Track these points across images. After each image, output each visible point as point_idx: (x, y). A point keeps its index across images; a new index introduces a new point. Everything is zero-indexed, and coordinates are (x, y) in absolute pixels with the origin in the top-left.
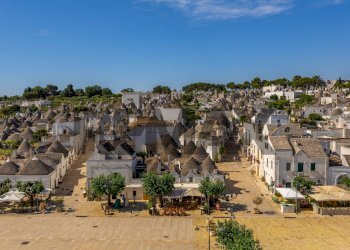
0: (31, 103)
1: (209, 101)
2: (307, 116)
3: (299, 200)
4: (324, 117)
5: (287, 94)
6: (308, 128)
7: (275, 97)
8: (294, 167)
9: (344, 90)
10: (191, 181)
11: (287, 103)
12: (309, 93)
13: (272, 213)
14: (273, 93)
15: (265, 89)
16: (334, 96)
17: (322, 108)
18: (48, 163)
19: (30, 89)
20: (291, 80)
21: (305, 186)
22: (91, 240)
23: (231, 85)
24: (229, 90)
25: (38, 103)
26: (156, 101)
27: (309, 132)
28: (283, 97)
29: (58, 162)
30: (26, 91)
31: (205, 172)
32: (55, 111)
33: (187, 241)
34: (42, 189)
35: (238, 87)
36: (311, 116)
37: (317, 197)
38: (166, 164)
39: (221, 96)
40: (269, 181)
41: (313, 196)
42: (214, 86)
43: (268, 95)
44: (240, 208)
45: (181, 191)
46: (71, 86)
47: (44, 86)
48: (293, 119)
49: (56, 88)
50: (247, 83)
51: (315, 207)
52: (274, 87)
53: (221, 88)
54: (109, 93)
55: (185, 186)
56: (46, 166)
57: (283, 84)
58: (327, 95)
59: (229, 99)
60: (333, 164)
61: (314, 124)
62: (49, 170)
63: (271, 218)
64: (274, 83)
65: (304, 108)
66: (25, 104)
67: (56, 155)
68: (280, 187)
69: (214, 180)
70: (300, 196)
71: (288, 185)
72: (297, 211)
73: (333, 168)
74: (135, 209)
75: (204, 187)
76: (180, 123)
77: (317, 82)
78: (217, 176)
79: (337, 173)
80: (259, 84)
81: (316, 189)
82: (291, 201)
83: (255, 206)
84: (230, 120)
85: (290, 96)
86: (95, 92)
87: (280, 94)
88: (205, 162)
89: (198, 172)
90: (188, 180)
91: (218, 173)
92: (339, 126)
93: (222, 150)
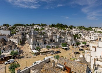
1: (20, 28)
3: (37, 53)
4: (46, 33)
7: (36, 28)
8: (37, 45)
10: (8, 52)
11: (39, 30)
12: (44, 27)
13: (31, 57)
14: (36, 27)
15: (35, 26)
17: (45, 31)
20: (41, 24)
21: (38, 49)
23: (27, 25)
24: (26, 26)
26: (3, 28)
27: (42, 36)
28: (38, 28)
31: (13, 49)
35: (28, 25)
37: (41, 51)
39: (23, 27)
40: (31, 49)
42: (23, 25)
43: (35, 27)
44: (22, 57)
45: (4, 56)
48: (40, 33)
50: (31, 24)
51: (41, 54)
52: (36, 26)
53: (24, 26)
57: (39, 25)
59: (25, 28)
60: (45, 43)
61: (44, 34)
64: (37, 25)
65: (42, 31)
69: (16, 50)
70: (37, 52)
71: (35, 49)
72: (37, 55)
75: (11, 54)
76: (9, 35)
79: (46, 45)
80: (34, 25)
81: (41, 49)
82: (35, 53)
83: (26, 56)
84: (24, 34)
85: (40, 28)
87: (37, 27)
88: (13, 46)
89: (11, 49)
90: (7, 52)
91: (17, 48)
92: (48, 35)
93: (20, 42)
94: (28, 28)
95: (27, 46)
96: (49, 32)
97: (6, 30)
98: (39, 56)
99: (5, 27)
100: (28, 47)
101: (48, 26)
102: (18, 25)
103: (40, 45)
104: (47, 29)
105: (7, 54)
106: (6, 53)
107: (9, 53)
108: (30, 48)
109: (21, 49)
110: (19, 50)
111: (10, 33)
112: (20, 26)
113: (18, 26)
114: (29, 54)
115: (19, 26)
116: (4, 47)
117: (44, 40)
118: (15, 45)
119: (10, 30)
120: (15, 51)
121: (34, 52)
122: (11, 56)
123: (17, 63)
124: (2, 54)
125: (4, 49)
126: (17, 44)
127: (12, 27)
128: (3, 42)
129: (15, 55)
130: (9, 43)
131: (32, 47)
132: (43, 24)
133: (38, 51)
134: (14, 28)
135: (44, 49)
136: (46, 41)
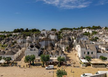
0: (16, 34)
2: (94, 38)
3: (87, 63)
4: (99, 38)
5: (90, 31)
6: (94, 41)
7: (86, 32)
9: (107, 30)
10: (56, 57)
11: (89, 34)
12: (96, 31)
13: (79, 67)
14: (85, 31)
16: (103, 32)
17: (99, 35)
18: (14, 51)
19: (15, 30)
20: (92, 27)
21: (89, 59)
22: (22, 75)
23: (74, 29)
24: (74, 30)
25: (17, 34)
26: (51, 33)
27: (94, 42)
28: (88, 32)
29: (18, 51)
30: (14, 30)
31: (60, 55)
32: (21, 36)
33: (50, 75)
34: (11, 59)
35: (76, 29)
36: (96, 38)
37: (92, 62)
38: (49, 52)
39: (70, 32)
40: (79, 57)
42: (69, 29)
43: (84, 31)
44: (69, 65)
45: (52, 60)
46: (27, 29)
47: (20, 29)
48: (90, 39)
49: (23, 29)
50: (79, 28)
51: (92, 65)
52: (86, 29)
53: (71, 29)
54: (38, 31)
56: (13, 52)
57: (89, 28)
58: (101, 32)
59: (72, 33)
61: (96, 40)
62: (14, 53)
63: (78, 68)
64: (87, 28)
65: (93, 35)
66: (14, 34)
67: (17, 49)
68: (82, 59)
69: (63, 57)
70: (87, 62)
71: (85, 58)
72: (86, 66)
73: (98, 53)
74: (38, 65)
75: (59, 59)
76: (56, 40)
77: (99, 28)
79: (99, 55)
80: (82, 28)
81: (92, 60)
82: (85, 63)
83: (73, 65)
84: (71, 39)
85: (91, 32)
86: (34, 30)
87: (87, 31)
88: (60, 52)
89: (58, 55)
91: (64, 55)
92: (103, 41)
93: (67, 48)
94: (75, 32)
95: (75, 53)
96: (104, 36)
97: (53, 35)
98: (88, 67)
99: (53, 32)
100: (76, 54)
101: (103, 29)
102: (64, 29)
103: (90, 53)
104: (101, 33)
106: (54, 58)
107: (56, 58)
108: (78, 57)
109: (68, 56)
110: (66, 56)
111: (57, 38)
112: (67, 30)
113: (64, 31)
114: (76, 62)
115: (66, 31)
116: (52, 51)
117: (97, 48)
118: (62, 50)
119: (57, 35)
120: (62, 57)
121: (83, 62)
122: (58, 61)
123: (64, 70)
125: (52, 54)
126: (63, 50)
127: (59, 32)
128: (51, 47)
130: (57, 48)
131: (80, 55)
132: (95, 26)
133: (88, 61)
134: (61, 33)
135: (96, 59)
136: (100, 49)
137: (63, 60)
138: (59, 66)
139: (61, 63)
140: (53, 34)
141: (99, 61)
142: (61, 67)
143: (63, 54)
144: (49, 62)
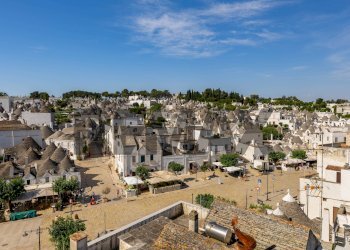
1: (82, 106)
2: (156, 119)
3: (139, 185)
4: (167, 119)
5: (145, 102)
7: (136, 104)
8: (138, 159)
9: (182, 100)
10: (47, 181)
11: (144, 109)
12: (160, 102)
13: (120, 198)
14: (135, 102)
15: (130, 98)
16: (174, 104)
17: (166, 113)
20: (150, 92)
21: (144, 173)
23: (106, 94)
24: (104, 97)
26: (29, 106)
27: (155, 131)
28: (143, 105)
31: (62, 171)
35: (111, 95)
36: (159, 119)
37: (151, 181)
38: (23, 167)
39: (93, 102)
40: (120, 172)
41: (149, 180)
42: (91, 94)
43: (132, 102)
45: (34, 192)
48: (147, 121)
50: (118, 93)
51: (151, 189)
52: (137, 97)
53: (97, 96)
55: (40, 186)
57: (144, 94)
58: (171, 104)
59: (99, 105)
60: (166, 153)
61: (161, 125)
64: (138, 94)
68: (128, 176)
69: (71, 176)
70: (140, 182)
71: (134, 174)
72: (138, 194)
73: (165, 157)
75: (57, 186)
76: (48, 127)
77: (166, 94)
78: (74, 174)
79: (168, 160)
80: (127, 93)
81: (152, 174)
82: (135, 186)
83: (104, 196)
84: (97, 123)
85: (147, 104)
87: (140, 102)
88: (62, 163)
89: (55, 172)
90: (44, 180)
91: (75, 171)
93: (85, 149)
94: (109, 103)
95: (107, 163)
97: (38, 111)
98: (144, 195)
99: (37, 101)
100: (110, 166)
101: (174, 98)
102: (76, 94)
103: (148, 158)
104: (170, 107)
105: (44, 187)
107: (50, 185)
108: (117, 171)
109: (87, 172)
110: (83, 176)
111: (53, 120)
112: (83, 97)
113: (76, 99)
114: (112, 188)
115: (80, 99)
116: (35, 165)
117: (162, 145)
118: (68, 158)
119: (53, 111)
120: (69, 178)
121: (129, 184)
122: (56, 194)
123: (77, 217)
124: (28, 188)
125: (33, 173)
126: (74, 158)
127: (59, 103)
128: (30, 149)
129: (68, 192)
130: (51, 153)
131: (123, 167)
132: (158, 90)
133: (143, 179)
134: (64, 105)
135: (160, 173)
136: (170, 146)
137: (72, 187)
138: (60, 208)
139: (67, 195)
140: (36, 107)
141: (168, 176)
142: (65, 210)
143: (72, 169)
144: (23, 201)
